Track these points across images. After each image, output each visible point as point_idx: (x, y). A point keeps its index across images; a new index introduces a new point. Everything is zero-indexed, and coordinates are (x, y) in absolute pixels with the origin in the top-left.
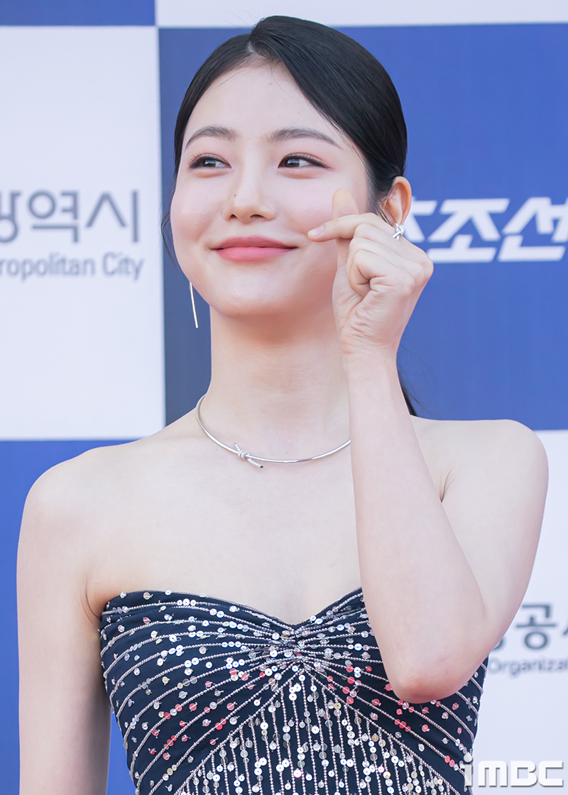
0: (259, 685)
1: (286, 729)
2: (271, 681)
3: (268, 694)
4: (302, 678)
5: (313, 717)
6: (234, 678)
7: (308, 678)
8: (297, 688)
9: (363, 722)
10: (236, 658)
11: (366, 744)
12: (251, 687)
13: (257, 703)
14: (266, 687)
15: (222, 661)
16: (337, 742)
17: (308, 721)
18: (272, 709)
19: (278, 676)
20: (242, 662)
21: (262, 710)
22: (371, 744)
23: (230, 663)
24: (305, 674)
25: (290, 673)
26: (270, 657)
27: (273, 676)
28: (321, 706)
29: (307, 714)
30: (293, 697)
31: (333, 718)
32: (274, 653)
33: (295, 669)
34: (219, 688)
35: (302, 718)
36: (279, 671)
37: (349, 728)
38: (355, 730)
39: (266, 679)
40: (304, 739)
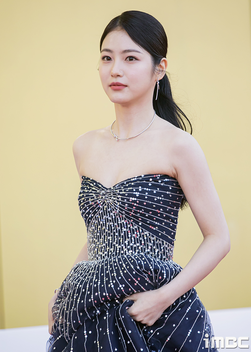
0: (97, 206)
1: (104, 218)
2: (100, 205)
3: (99, 208)
4: (107, 204)
5: (109, 215)
6: (91, 204)
7: (108, 204)
8: (106, 207)
9: (122, 217)
10: (91, 198)
11: (123, 223)
12: (95, 206)
13: (97, 210)
14: (98, 206)
15: (88, 199)
16: (115, 222)
17: (109, 216)
18: (100, 212)
19: (102, 203)
20: (93, 199)
21: (98, 212)
22: (125, 223)
23: (90, 200)
24: (107, 203)
25: (104, 202)
26: (100, 198)
27: (100, 203)
28: (111, 212)
29: (108, 214)
30: (105, 209)
31: (115, 216)
32: (100, 197)
33: (106, 201)
34: (88, 206)
35: (107, 215)
36: (102, 202)
37: (119, 218)
38: (120, 219)
39: (98, 204)
40: (108, 221)
